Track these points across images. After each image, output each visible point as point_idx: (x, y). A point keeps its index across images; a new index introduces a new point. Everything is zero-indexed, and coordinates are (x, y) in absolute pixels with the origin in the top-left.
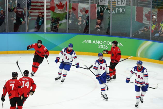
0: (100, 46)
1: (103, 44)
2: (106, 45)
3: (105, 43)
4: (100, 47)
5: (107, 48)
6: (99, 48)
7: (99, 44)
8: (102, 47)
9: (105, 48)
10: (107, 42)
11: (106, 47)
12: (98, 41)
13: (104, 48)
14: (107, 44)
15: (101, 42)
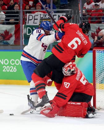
0: (5, 67)
1: (9, 65)
2: (14, 66)
3: (13, 62)
4: (6, 70)
5: (15, 70)
6: (4, 71)
7: (4, 65)
8: (8, 70)
9: (13, 70)
10: (15, 60)
11: (15, 68)
12: (3, 60)
13: (11, 71)
14: (15, 64)
15: (6, 62)
